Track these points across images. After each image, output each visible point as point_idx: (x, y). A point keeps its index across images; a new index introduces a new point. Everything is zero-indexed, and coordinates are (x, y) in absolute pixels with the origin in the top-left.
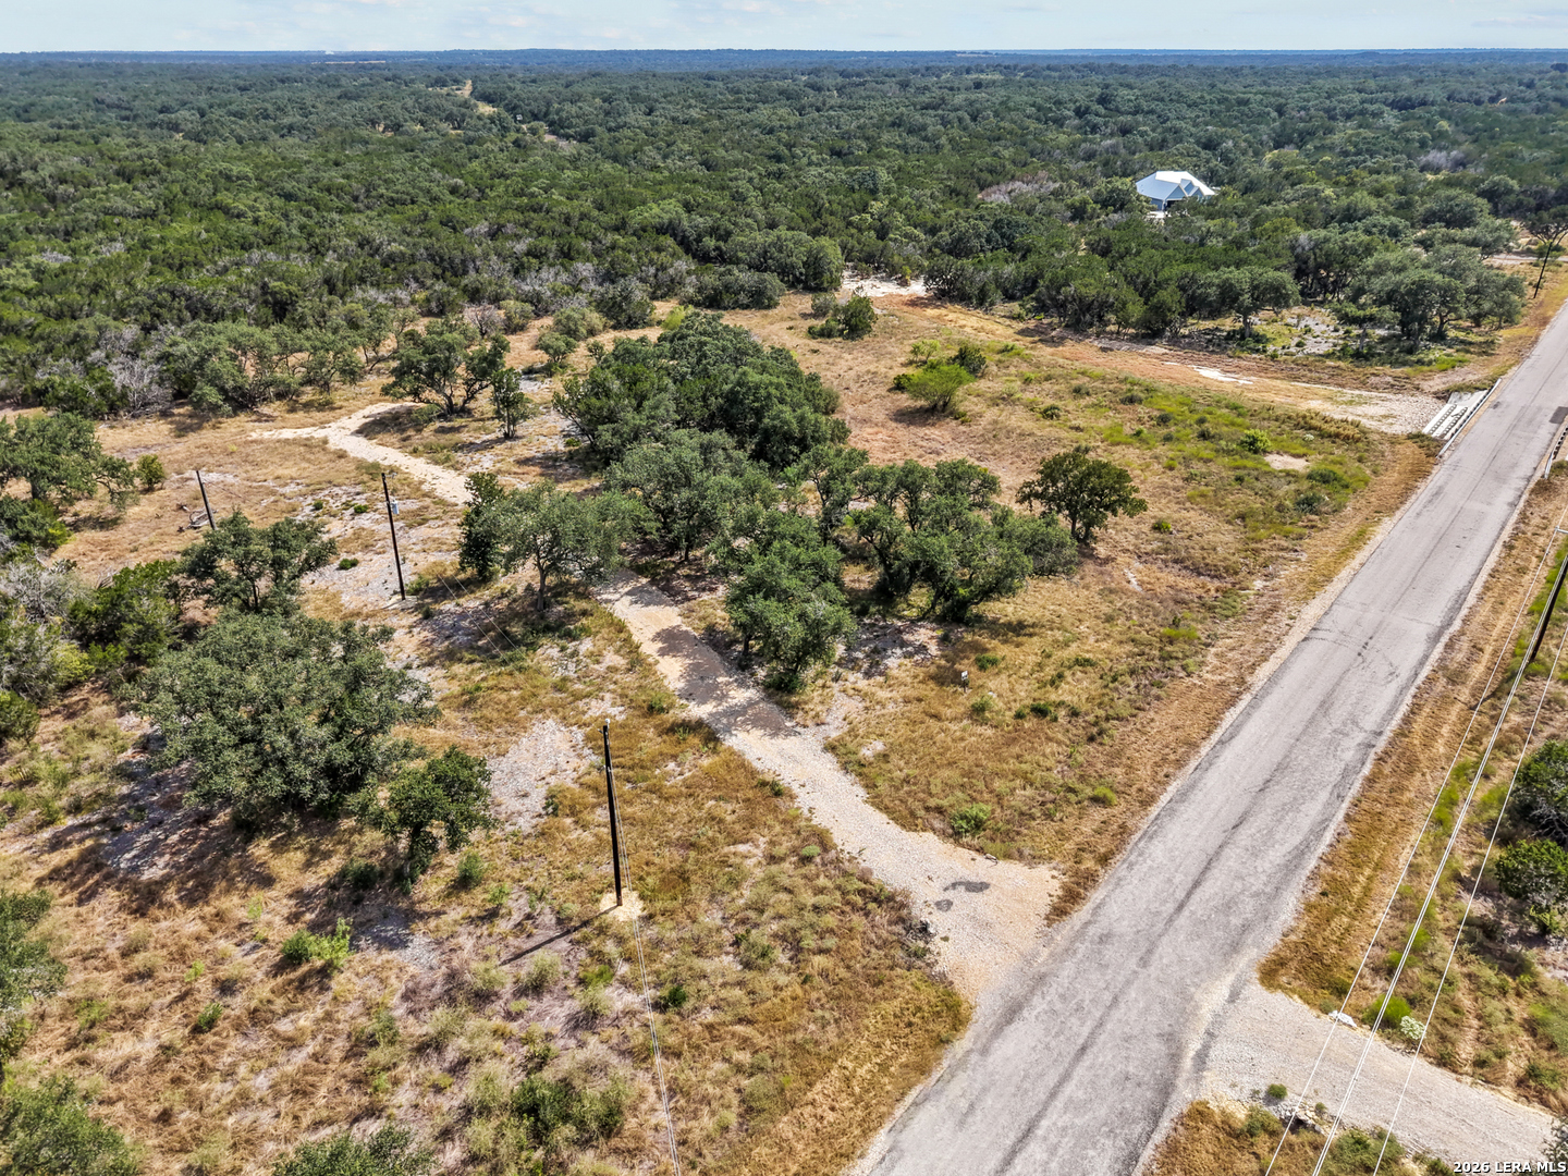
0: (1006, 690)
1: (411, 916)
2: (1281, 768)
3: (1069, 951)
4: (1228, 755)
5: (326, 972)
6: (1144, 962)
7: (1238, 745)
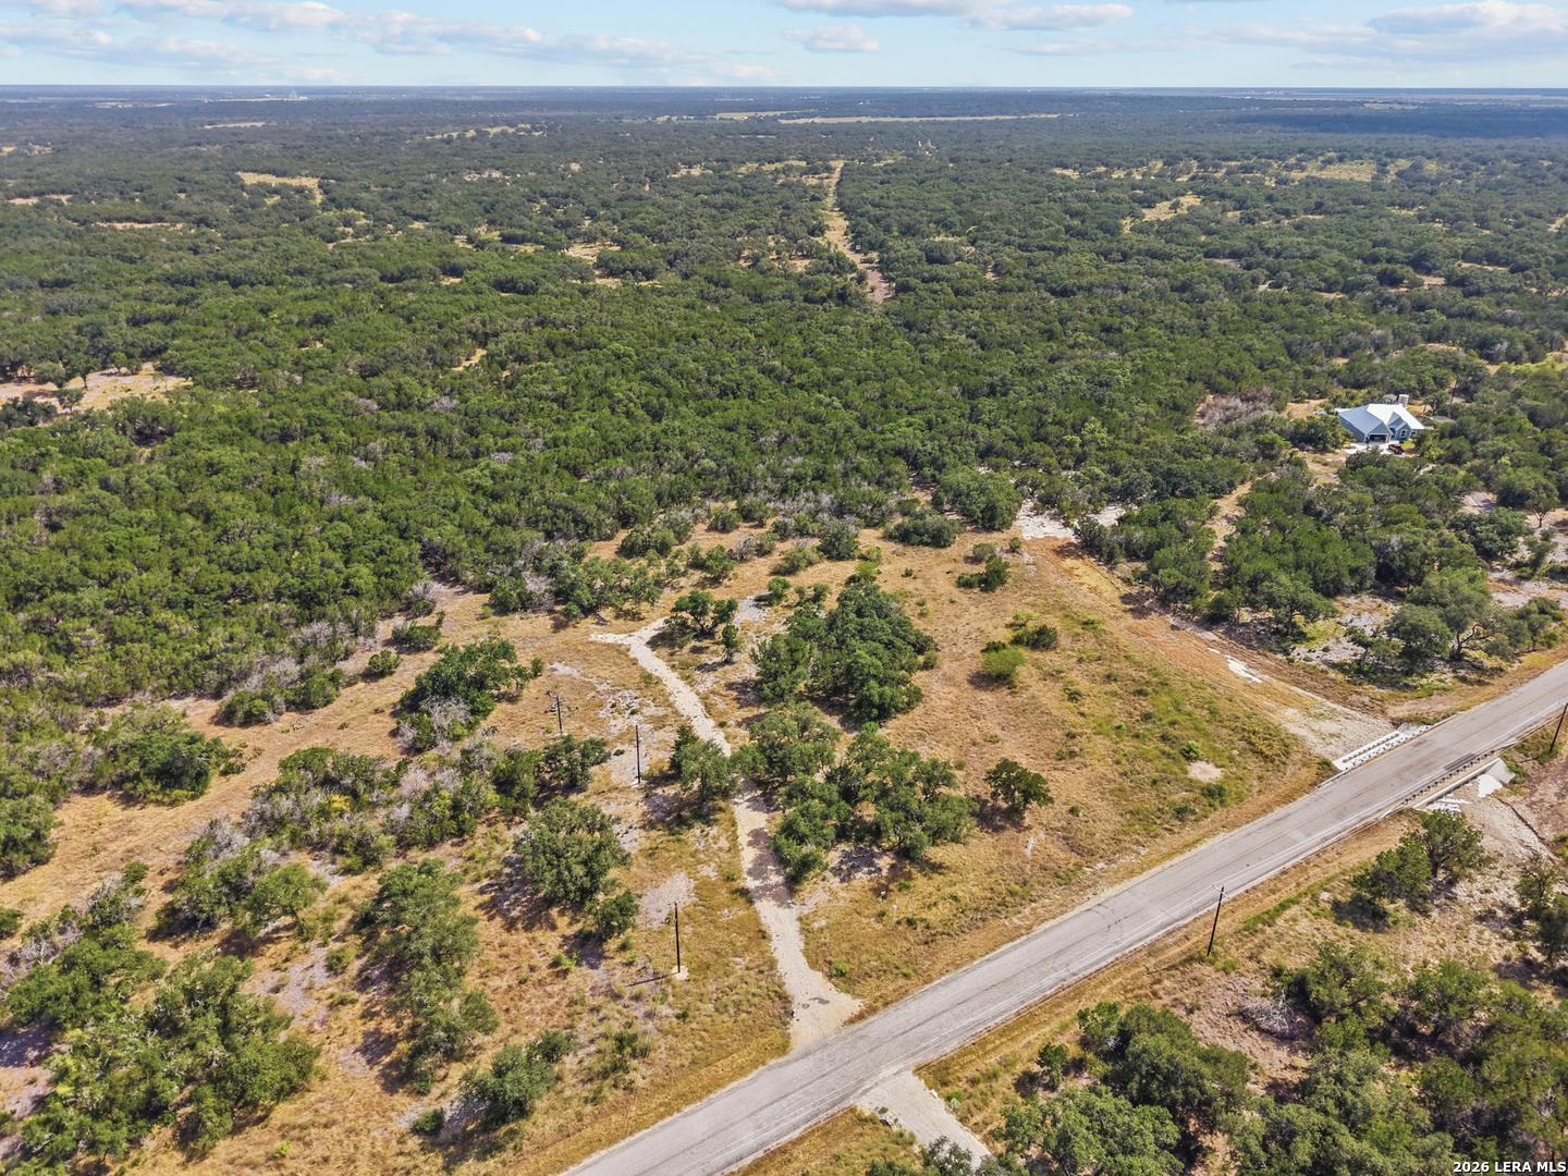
0: (900, 905)
1: (601, 956)
3: (844, 1038)
4: (985, 968)
5: (566, 972)
6: (871, 1051)
7: (994, 964)
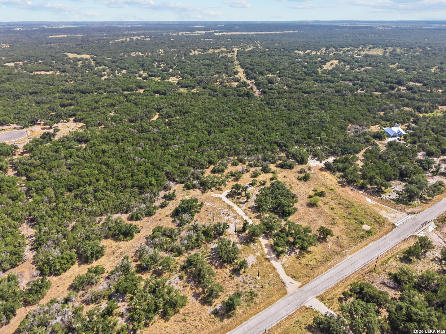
0: (304, 261)
1: (240, 274)
2: (331, 277)
3: (299, 291)
4: (326, 274)
5: (233, 278)
7: (328, 274)
